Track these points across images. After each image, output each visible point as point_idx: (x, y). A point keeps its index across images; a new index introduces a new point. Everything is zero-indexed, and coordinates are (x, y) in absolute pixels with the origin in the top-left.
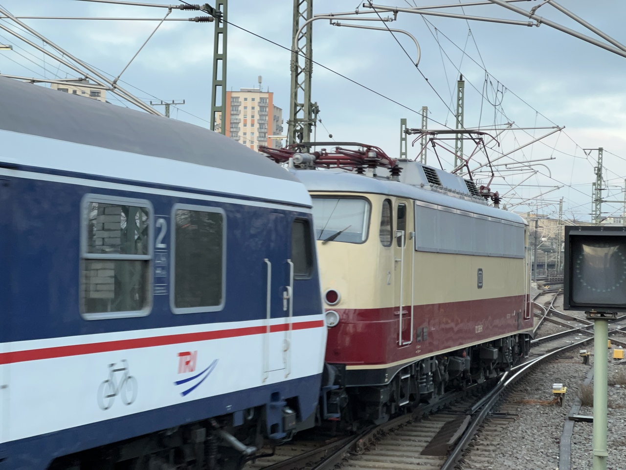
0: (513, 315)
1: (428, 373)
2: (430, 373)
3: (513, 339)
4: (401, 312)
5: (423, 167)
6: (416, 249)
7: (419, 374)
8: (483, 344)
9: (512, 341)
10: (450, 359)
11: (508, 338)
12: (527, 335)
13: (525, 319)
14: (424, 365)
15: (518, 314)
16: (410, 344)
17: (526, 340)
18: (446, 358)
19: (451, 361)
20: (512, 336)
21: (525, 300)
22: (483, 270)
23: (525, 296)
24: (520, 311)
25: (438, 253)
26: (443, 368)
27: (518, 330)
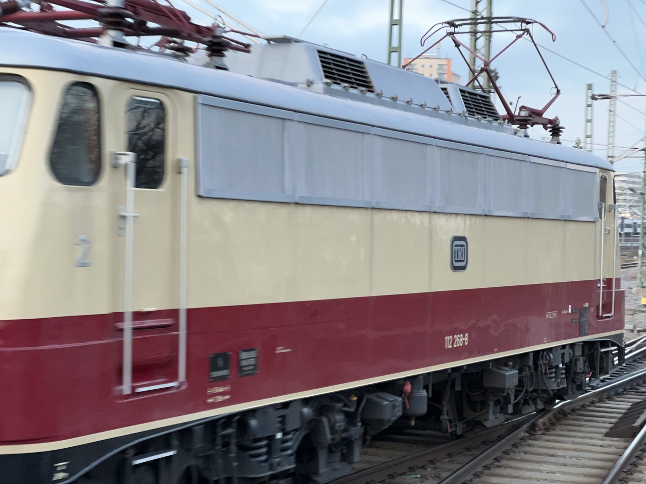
0: (564, 312)
1: (274, 436)
2: (279, 436)
3: (567, 351)
4: (128, 325)
5: (319, 52)
6: (202, 194)
7: (233, 441)
8: (468, 365)
9: (563, 354)
10: (368, 400)
11: (553, 350)
12: (604, 344)
13: (598, 317)
14: (253, 423)
15: (580, 311)
16: (178, 387)
17: (603, 350)
18: (355, 399)
19: (369, 402)
20: (564, 347)
21: (599, 288)
22: (468, 240)
23: (600, 280)
24: (587, 305)
25: (296, 203)
26: (339, 417)
27: (580, 336)
